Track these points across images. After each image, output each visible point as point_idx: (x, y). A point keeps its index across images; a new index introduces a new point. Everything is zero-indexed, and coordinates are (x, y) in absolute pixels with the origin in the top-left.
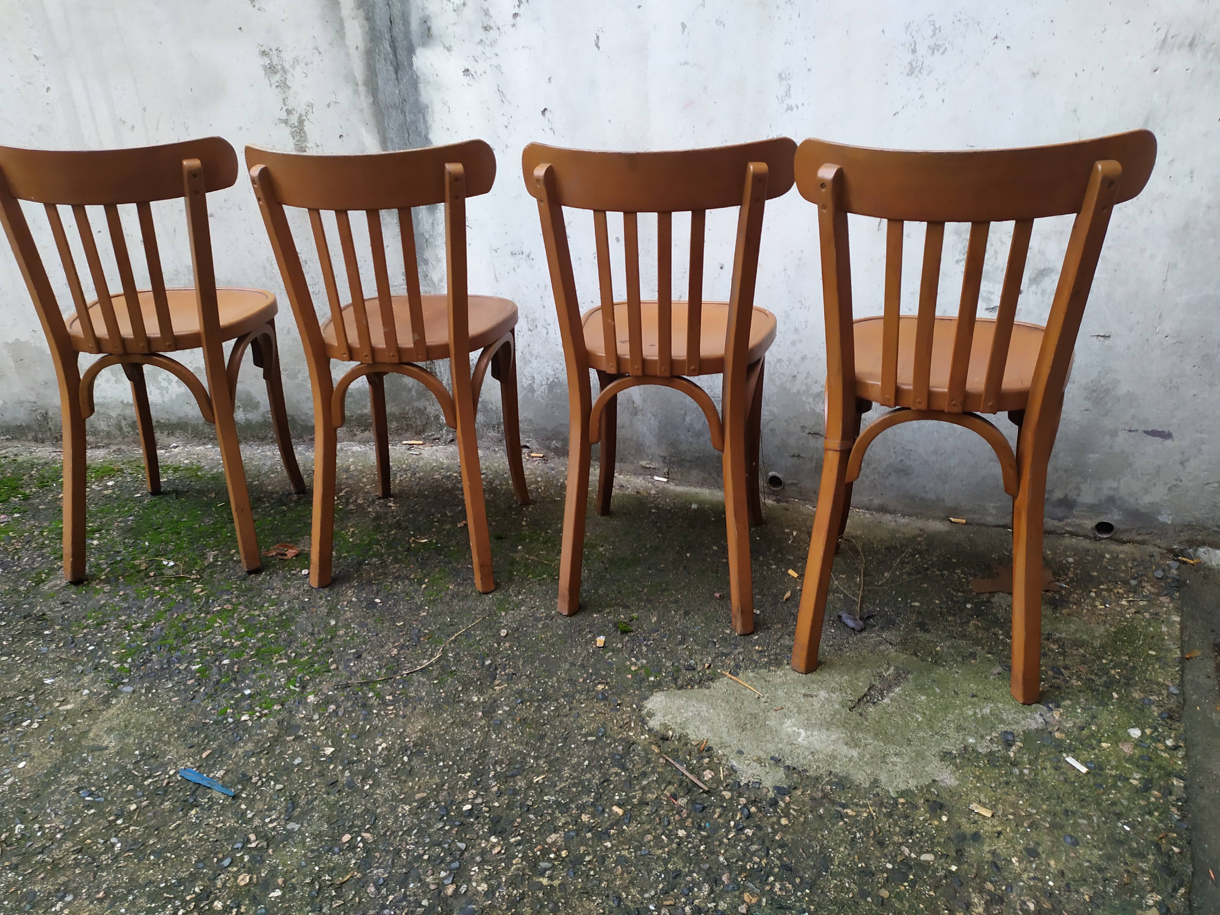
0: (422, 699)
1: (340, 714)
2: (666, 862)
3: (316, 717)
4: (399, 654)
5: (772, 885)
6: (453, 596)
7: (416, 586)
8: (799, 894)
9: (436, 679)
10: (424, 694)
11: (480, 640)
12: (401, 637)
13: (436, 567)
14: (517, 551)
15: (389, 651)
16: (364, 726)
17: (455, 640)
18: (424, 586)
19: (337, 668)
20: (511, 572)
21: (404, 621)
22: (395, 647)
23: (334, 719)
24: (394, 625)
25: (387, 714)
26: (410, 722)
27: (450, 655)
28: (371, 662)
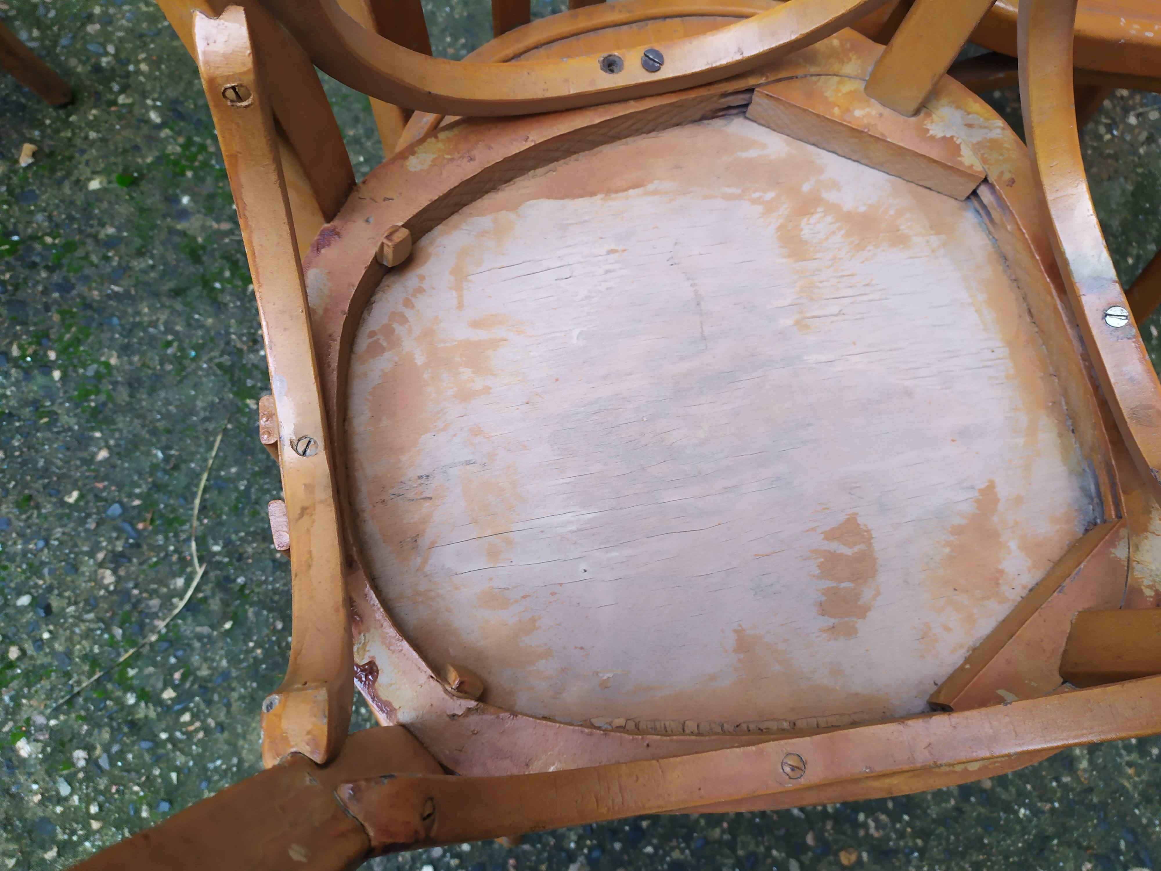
0: (225, 675)
1: (104, 762)
2: (732, 846)
3: (65, 790)
4: (119, 580)
5: (865, 825)
6: (130, 385)
7: (40, 379)
8: (898, 826)
9: (225, 618)
10: (224, 663)
11: (248, 488)
12: (95, 532)
13: (47, 308)
14: (184, 214)
15: (95, 579)
16: (164, 776)
17: (203, 508)
18: (57, 374)
19: (23, 651)
20: (206, 283)
21: (75, 487)
22: (101, 565)
23: (102, 783)
24: (63, 504)
25: (190, 735)
26: (238, 735)
27: (216, 548)
28: (79, 619)
